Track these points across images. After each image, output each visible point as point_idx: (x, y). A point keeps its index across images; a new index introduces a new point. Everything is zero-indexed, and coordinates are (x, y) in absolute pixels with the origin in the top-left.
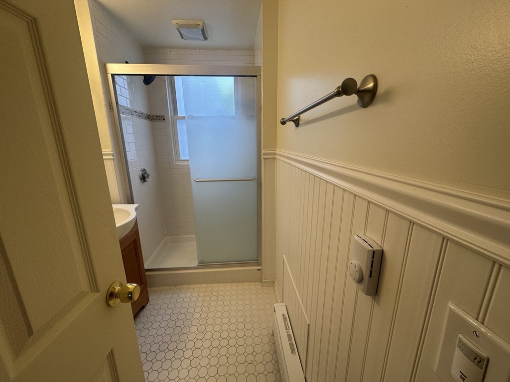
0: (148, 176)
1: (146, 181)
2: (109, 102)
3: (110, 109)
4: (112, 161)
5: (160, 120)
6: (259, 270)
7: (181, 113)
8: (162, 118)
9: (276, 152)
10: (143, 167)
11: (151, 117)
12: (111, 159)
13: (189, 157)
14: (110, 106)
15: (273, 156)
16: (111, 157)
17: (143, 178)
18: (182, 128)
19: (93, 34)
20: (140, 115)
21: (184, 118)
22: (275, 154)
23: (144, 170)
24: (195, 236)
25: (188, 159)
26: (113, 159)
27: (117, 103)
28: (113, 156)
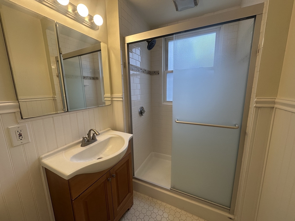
0: (144, 112)
1: (142, 115)
2: (124, 63)
3: (124, 67)
4: (122, 102)
5: (156, 74)
6: (231, 218)
7: (171, 68)
8: (157, 73)
9: (276, 100)
10: (142, 106)
11: (150, 72)
12: (121, 101)
13: (173, 100)
14: (124, 65)
15: (272, 105)
16: (121, 99)
17: (141, 113)
18: (170, 80)
19: (118, 18)
20: (144, 71)
21: (172, 72)
22: (274, 103)
23: (142, 108)
24: (171, 156)
25: (172, 101)
26: (122, 101)
27: (129, 63)
28: (122, 99)
